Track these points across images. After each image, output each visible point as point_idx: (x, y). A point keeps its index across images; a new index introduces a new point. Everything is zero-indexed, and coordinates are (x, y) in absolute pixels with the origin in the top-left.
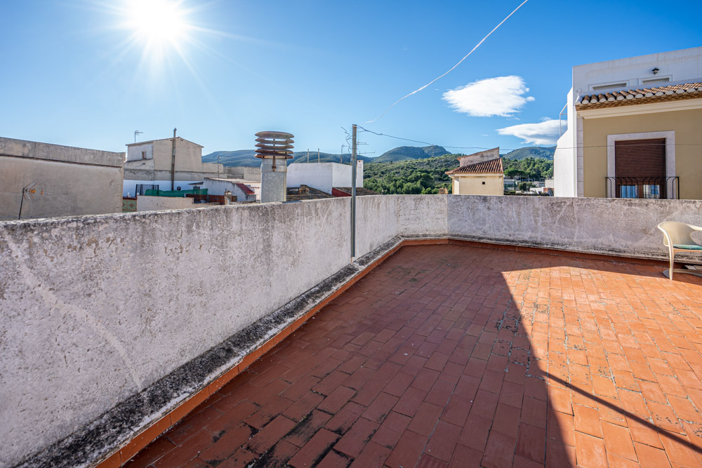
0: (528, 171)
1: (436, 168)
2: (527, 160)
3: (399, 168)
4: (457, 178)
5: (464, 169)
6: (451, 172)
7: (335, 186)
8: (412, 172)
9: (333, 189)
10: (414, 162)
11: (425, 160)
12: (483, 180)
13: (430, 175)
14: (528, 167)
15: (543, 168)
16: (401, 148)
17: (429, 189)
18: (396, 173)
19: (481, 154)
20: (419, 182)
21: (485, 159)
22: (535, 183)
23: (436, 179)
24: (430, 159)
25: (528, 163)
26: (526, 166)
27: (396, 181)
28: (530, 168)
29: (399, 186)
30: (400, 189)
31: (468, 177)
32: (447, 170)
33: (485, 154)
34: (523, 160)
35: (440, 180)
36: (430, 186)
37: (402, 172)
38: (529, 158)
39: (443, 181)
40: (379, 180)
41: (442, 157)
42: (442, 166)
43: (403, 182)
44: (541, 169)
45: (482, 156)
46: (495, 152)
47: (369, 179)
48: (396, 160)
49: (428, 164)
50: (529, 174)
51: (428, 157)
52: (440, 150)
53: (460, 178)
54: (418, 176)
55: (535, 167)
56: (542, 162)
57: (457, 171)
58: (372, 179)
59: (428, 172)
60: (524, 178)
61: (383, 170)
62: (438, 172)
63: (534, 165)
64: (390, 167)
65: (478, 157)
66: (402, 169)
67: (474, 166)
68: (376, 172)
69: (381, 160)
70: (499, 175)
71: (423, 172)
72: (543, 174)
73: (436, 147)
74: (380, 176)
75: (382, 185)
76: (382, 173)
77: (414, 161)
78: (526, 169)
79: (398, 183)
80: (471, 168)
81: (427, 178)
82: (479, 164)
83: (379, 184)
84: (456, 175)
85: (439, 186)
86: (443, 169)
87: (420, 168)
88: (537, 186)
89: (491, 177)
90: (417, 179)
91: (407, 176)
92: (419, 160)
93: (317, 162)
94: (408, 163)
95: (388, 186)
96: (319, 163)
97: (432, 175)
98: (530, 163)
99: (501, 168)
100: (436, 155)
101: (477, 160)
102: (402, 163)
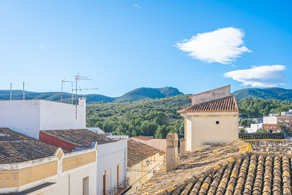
0: (248, 109)
1: (171, 107)
2: (247, 99)
3: (137, 107)
4: (189, 117)
5: (196, 108)
6: (183, 110)
7: (42, 129)
8: (149, 110)
9: (41, 132)
10: (151, 102)
11: (161, 99)
12: (217, 119)
13: (165, 113)
14: (248, 105)
15: (261, 106)
16: (140, 89)
17: (164, 126)
18: (135, 111)
19: (213, 92)
20: (155, 120)
21: (217, 97)
22: (255, 119)
23: (170, 117)
24: (165, 99)
25: (248, 102)
26: (247, 105)
27: (134, 118)
28: (250, 106)
29: (137, 124)
30: (138, 126)
31: (201, 116)
32: (180, 109)
33: (216, 92)
34: (244, 99)
35: (174, 117)
36: (165, 124)
37: (140, 110)
38: (249, 98)
39: (177, 118)
40: (120, 118)
41: (175, 97)
42: (175, 105)
43: (140, 120)
44: (258, 107)
45: (214, 94)
46: (226, 90)
47: (110, 117)
48: (136, 100)
49: (163, 103)
50: (249, 111)
51: (164, 97)
52: (175, 92)
53: (192, 118)
54: (154, 114)
55: (254, 106)
56: (259, 101)
57: (190, 110)
58: (113, 117)
59: (163, 111)
60: (245, 116)
61: (123, 109)
62: (172, 111)
63: (253, 104)
64: (130, 106)
65: (210, 95)
66: (140, 108)
67: (207, 104)
68: (117, 111)
69: (122, 100)
70: (233, 113)
71: (159, 110)
72: (261, 111)
73: (171, 88)
74: (121, 115)
75: (122, 123)
76: (123, 111)
77: (152, 100)
78: (246, 107)
79: (136, 121)
80: (204, 106)
81: (162, 116)
82: (212, 101)
83: (119, 122)
84: (188, 114)
85: (173, 123)
86: (177, 108)
87: (157, 107)
88: (257, 122)
89: (225, 115)
90: (153, 117)
91: (144, 115)
92: (156, 100)
93: (23, 99)
94: (145, 102)
95: (127, 123)
96: (24, 101)
97: (167, 113)
98: (250, 103)
99: (236, 106)
100: (170, 95)
101: (209, 98)
102: (140, 102)
